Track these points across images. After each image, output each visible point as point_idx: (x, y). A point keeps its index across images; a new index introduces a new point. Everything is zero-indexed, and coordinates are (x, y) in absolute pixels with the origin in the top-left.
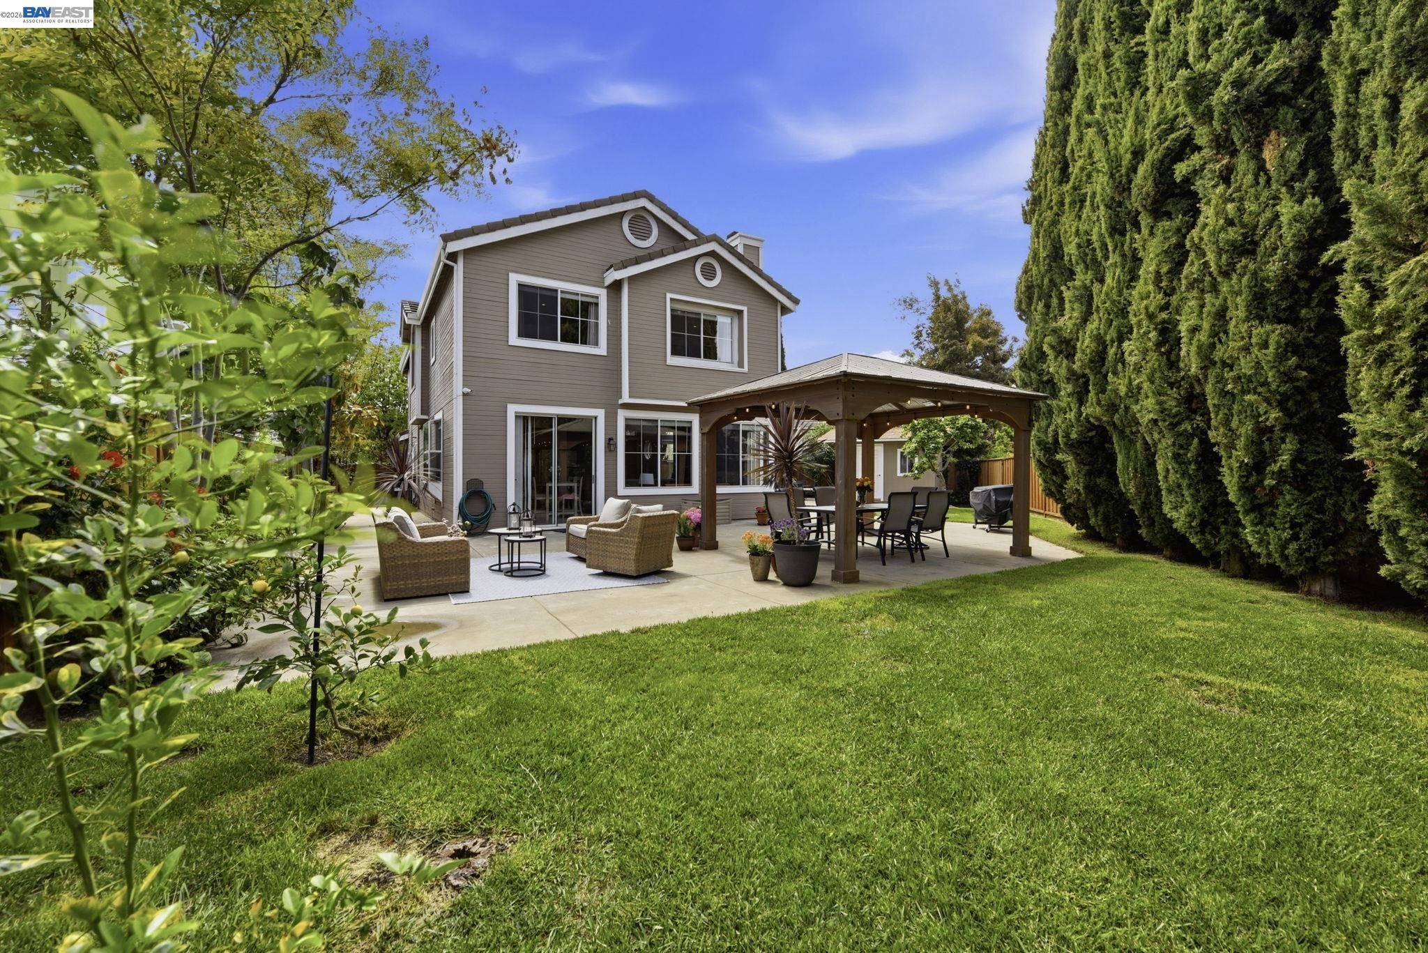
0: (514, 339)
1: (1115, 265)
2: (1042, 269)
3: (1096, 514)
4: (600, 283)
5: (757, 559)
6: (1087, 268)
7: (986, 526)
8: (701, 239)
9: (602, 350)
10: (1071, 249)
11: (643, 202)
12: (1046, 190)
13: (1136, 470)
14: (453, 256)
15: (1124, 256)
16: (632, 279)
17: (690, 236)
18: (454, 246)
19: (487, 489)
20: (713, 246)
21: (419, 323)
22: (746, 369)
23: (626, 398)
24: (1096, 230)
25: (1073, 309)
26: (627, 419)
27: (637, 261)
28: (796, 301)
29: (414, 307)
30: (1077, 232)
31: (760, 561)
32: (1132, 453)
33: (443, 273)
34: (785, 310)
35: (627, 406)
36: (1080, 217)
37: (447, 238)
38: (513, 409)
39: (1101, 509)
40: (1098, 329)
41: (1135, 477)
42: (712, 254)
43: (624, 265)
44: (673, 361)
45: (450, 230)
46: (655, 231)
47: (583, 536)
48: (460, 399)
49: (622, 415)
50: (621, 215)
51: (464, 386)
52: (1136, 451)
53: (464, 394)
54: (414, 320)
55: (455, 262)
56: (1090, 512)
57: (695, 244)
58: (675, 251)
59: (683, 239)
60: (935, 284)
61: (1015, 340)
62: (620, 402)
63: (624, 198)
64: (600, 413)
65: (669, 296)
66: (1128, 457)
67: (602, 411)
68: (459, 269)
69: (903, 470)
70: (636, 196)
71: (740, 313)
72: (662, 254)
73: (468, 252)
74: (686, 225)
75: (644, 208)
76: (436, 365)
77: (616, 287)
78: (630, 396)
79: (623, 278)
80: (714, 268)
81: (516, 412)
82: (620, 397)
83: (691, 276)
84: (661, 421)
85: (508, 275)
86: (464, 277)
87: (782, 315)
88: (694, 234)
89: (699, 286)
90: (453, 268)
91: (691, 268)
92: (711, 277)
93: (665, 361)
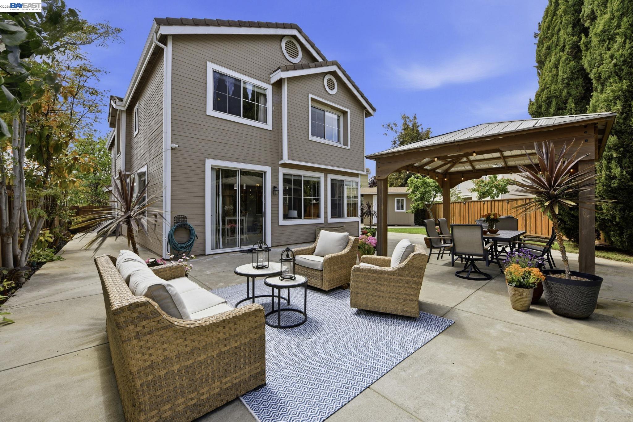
0: (210, 111)
4: (268, 81)
8: (326, 63)
9: (269, 126)
11: (294, 32)
14: (164, 39)
16: (290, 79)
17: (320, 60)
18: (165, 30)
19: (190, 222)
20: (334, 68)
21: (124, 109)
22: (349, 147)
23: (285, 159)
26: (284, 174)
27: (289, 69)
28: (374, 110)
33: (154, 54)
34: (368, 114)
35: (285, 165)
37: (160, 21)
38: (209, 163)
42: (333, 73)
44: (311, 138)
46: (300, 54)
48: (169, 153)
49: (282, 171)
50: (282, 37)
51: (172, 142)
53: (172, 149)
54: (121, 107)
55: (166, 45)
57: (321, 65)
59: (315, 60)
62: (281, 162)
63: (285, 26)
64: (268, 169)
65: (310, 96)
67: (270, 168)
68: (168, 51)
69: (398, 208)
70: (291, 26)
71: (345, 113)
72: (302, 67)
73: (176, 38)
74: (318, 53)
75: (295, 36)
76: (140, 135)
77: (278, 84)
78: (289, 159)
79: (284, 78)
80: (333, 83)
81: (212, 165)
82: (282, 159)
83: (322, 85)
84: (304, 176)
85: (206, 63)
86: (173, 58)
87: (366, 117)
88: (323, 59)
89: (326, 92)
90: (163, 49)
91: (322, 80)
92: (332, 88)
93: (308, 137)
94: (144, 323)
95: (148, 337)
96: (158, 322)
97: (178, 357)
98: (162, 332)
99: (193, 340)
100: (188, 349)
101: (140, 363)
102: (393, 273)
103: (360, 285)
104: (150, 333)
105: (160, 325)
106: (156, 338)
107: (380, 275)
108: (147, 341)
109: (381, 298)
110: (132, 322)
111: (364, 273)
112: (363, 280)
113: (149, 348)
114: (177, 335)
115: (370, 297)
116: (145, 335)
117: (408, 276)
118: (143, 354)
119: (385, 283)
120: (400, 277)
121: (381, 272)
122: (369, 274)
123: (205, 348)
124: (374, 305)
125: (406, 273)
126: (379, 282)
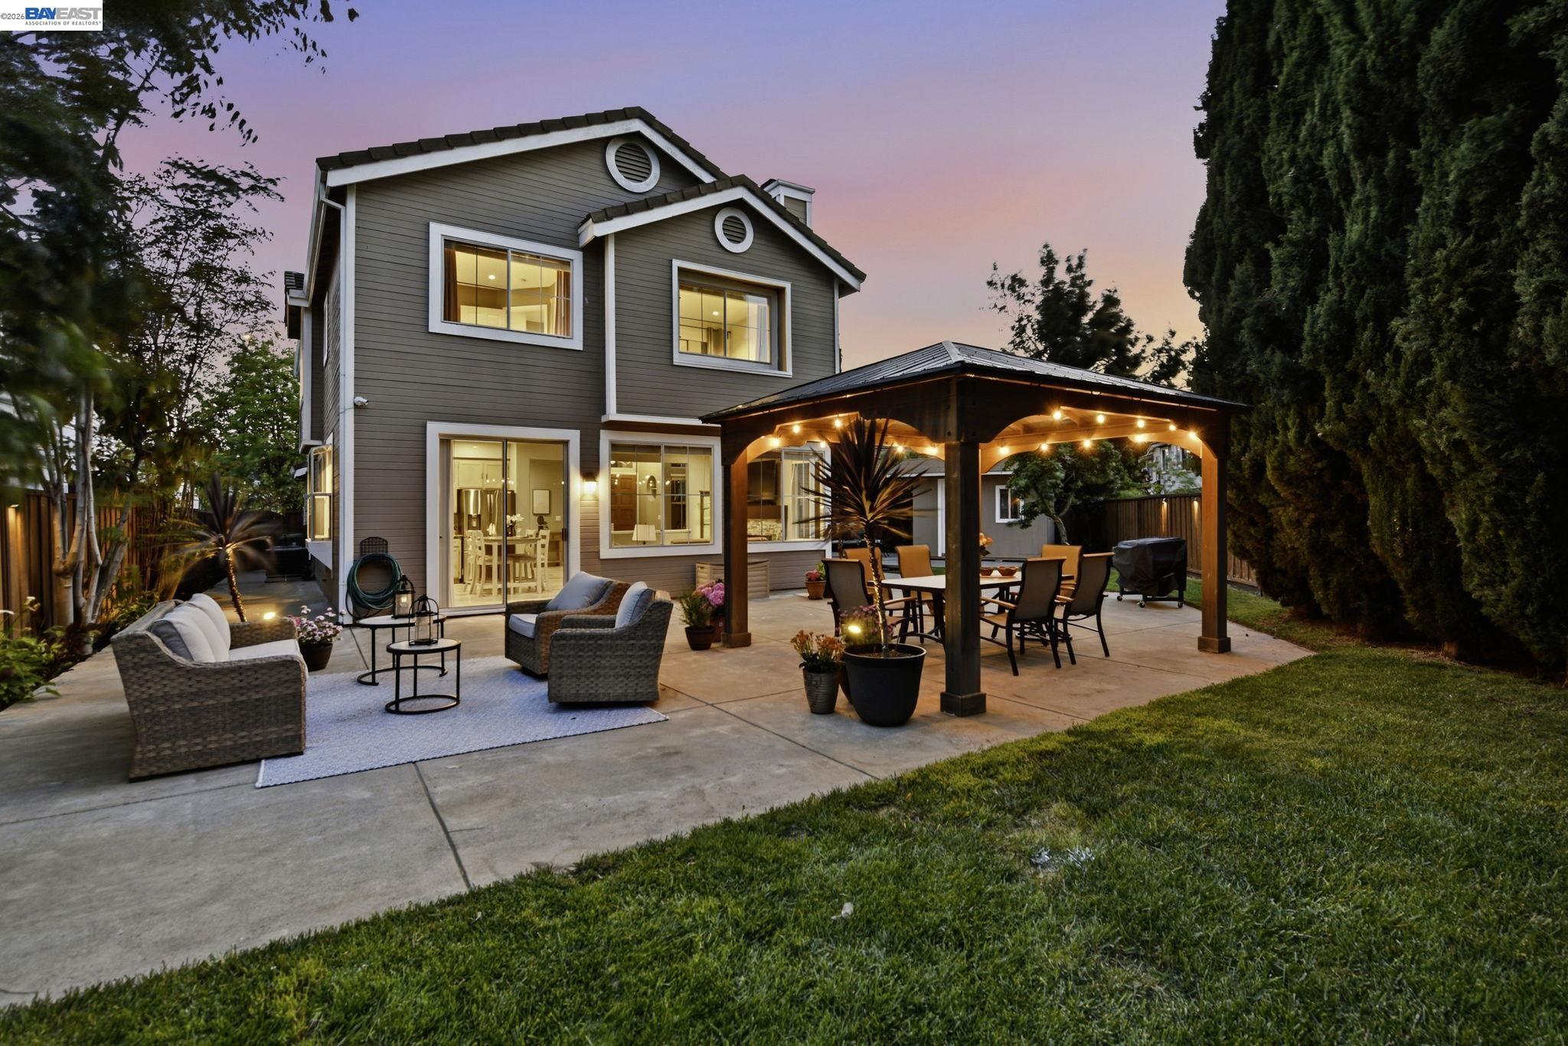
0: (437, 323)
1: (1367, 201)
2: (1230, 220)
3: (1326, 586)
4: (572, 242)
5: (816, 678)
6: (1309, 213)
7: (1140, 597)
8: (723, 181)
9: (576, 341)
10: (1283, 184)
11: (636, 125)
12: (1232, 106)
13: (1403, 520)
14: (339, 194)
15: (1382, 186)
16: (620, 237)
17: (707, 178)
18: (338, 178)
19: (391, 552)
20: (739, 193)
21: (305, 304)
22: (789, 373)
23: (612, 414)
24: (1329, 150)
25: (1286, 276)
26: (612, 445)
27: (627, 210)
28: (860, 276)
29: (299, 278)
30: (1293, 160)
31: (823, 680)
32: (1397, 494)
34: (846, 289)
35: (615, 426)
36: (1296, 139)
37: (326, 165)
38: (435, 430)
39: (1334, 580)
40: (1341, 301)
41: (1403, 530)
42: (740, 204)
43: (607, 215)
44: (682, 359)
45: (333, 152)
46: (656, 171)
47: (530, 634)
48: (351, 415)
49: (607, 436)
50: (605, 142)
51: (357, 394)
52: (1404, 492)
53: (356, 406)
54: (301, 300)
55: (344, 204)
56: (1315, 582)
57: (713, 189)
58: (684, 198)
59: (697, 181)
60: (1049, 260)
61: (1150, 339)
62: (604, 419)
63: (608, 117)
64: (573, 436)
65: (677, 264)
66: (1390, 499)
67: (577, 433)
68: (349, 213)
69: (1004, 515)
70: (625, 114)
71: (779, 292)
72: (663, 201)
73: (364, 188)
74: (700, 162)
75: (638, 135)
76: (329, 366)
77: (596, 248)
78: (619, 411)
79: (607, 236)
80: (743, 225)
81: (440, 435)
82: (604, 411)
83: (709, 236)
84: (666, 447)
85: (428, 226)
86: (357, 227)
87: (841, 296)
88: (713, 175)
89: (721, 251)
90: (338, 212)
91: (708, 224)
92: (738, 238)
93: (672, 359)
94: (142, 655)
95: (145, 670)
96: (158, 656)
97: (180, 696)
98: (162, 668)
99: (199, 682)
100: (193, 690)
101: (138, 694)
102: (620, 635)
103: (565, 661)
104: (149, 666)
105: (159, 660)
106: (155, 672)
107: (600, 642)
108: (145, 673)
109: (601, 679)
110: (129, 653)
111: (573, 642)
112: (571, 653)
113: (147, 681)
114: (181, 673)
115: (583, 679)
116: (143, 666)
117: (643, 638)
118: (141, 686)
119: (609, 653)
120: (632, 642)
121: (602, 637)
122: (581, 642)
123: (215, 692)
124: (591, 691)
125: (640, 633)
126: (598, 653)
